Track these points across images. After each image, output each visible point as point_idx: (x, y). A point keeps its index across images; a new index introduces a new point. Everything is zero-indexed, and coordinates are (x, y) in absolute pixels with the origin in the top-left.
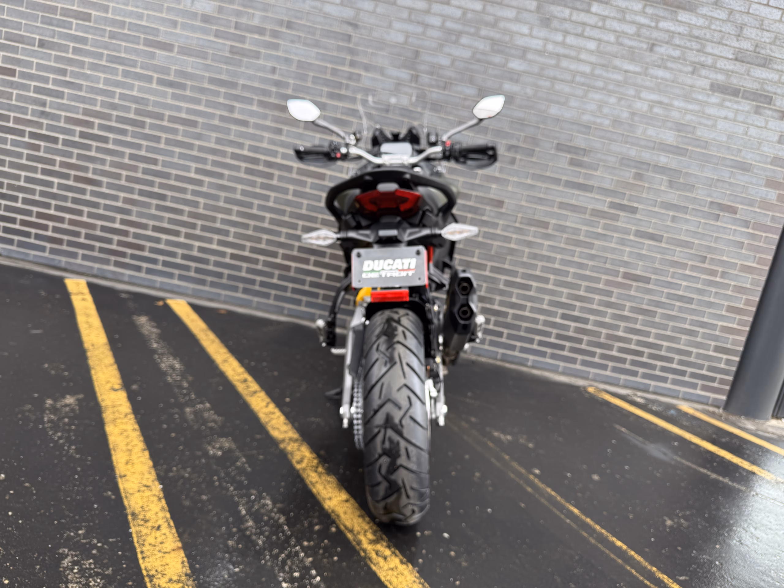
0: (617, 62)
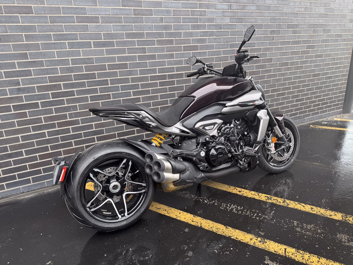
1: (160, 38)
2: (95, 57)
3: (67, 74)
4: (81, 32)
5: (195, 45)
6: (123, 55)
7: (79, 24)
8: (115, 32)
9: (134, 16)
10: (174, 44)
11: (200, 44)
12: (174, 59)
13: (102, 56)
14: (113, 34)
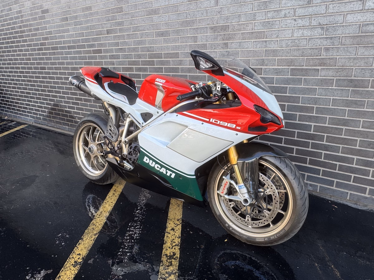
1: (213, 24)
2: (155, 46)
3: (137, 60)
4: (148, 24)
5: (259, 31)
6: (176, 44)
7: (147, 17)
8: (171, 21)
9: (188, 3)
10: (229, 31)
11: (267, 30)
12: (227, 50)
13: (160, 45)
14: (169, 24)
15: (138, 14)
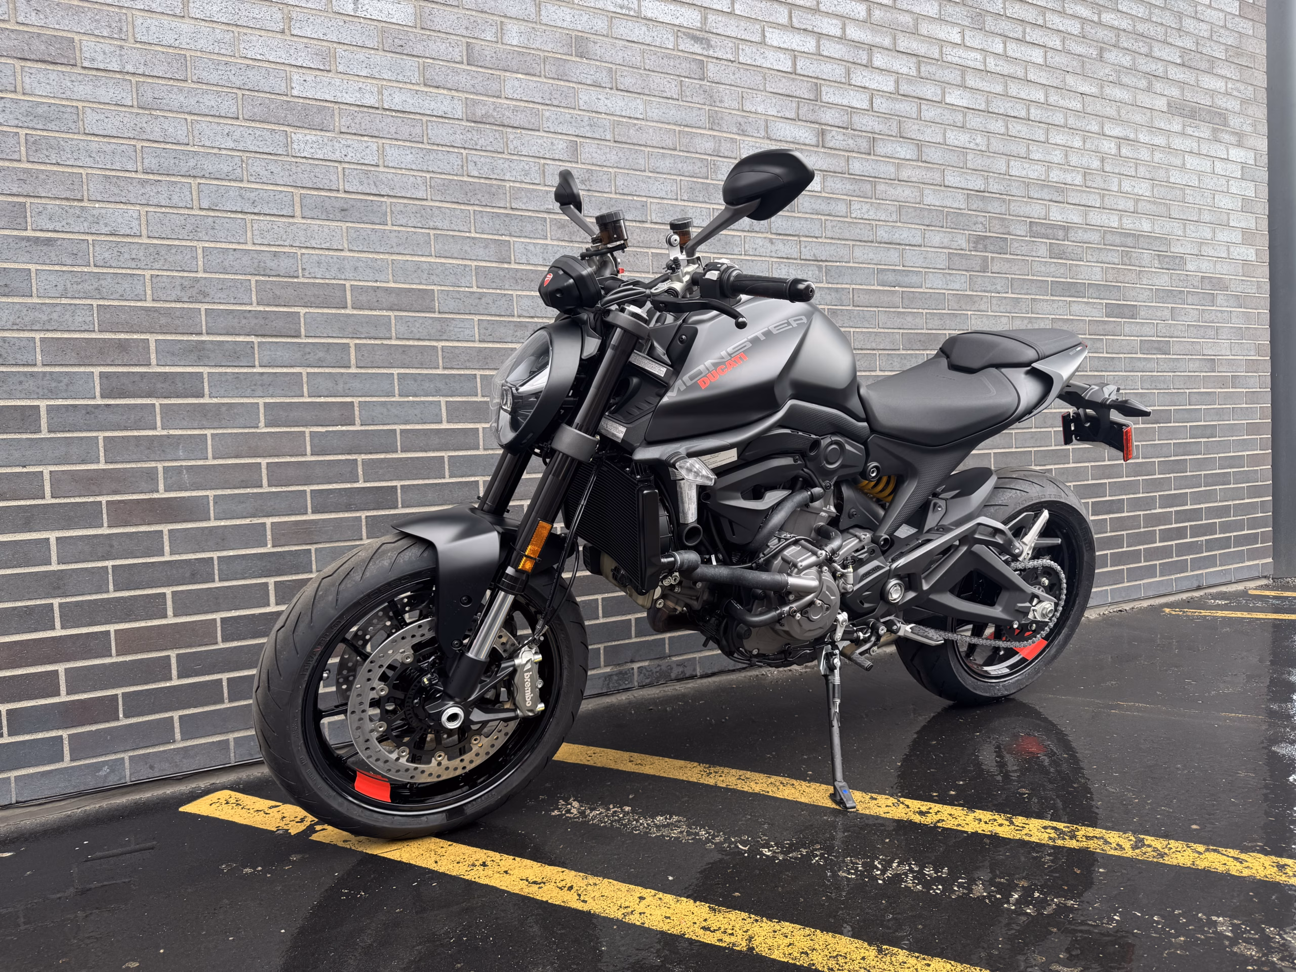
0: (1071, 80)
2: (304, 251)
3: (179, 305)
6: (416, 259)
7: (253, 124)
8: (392, 171)
14: (381, 176)
15: (193, 101)
